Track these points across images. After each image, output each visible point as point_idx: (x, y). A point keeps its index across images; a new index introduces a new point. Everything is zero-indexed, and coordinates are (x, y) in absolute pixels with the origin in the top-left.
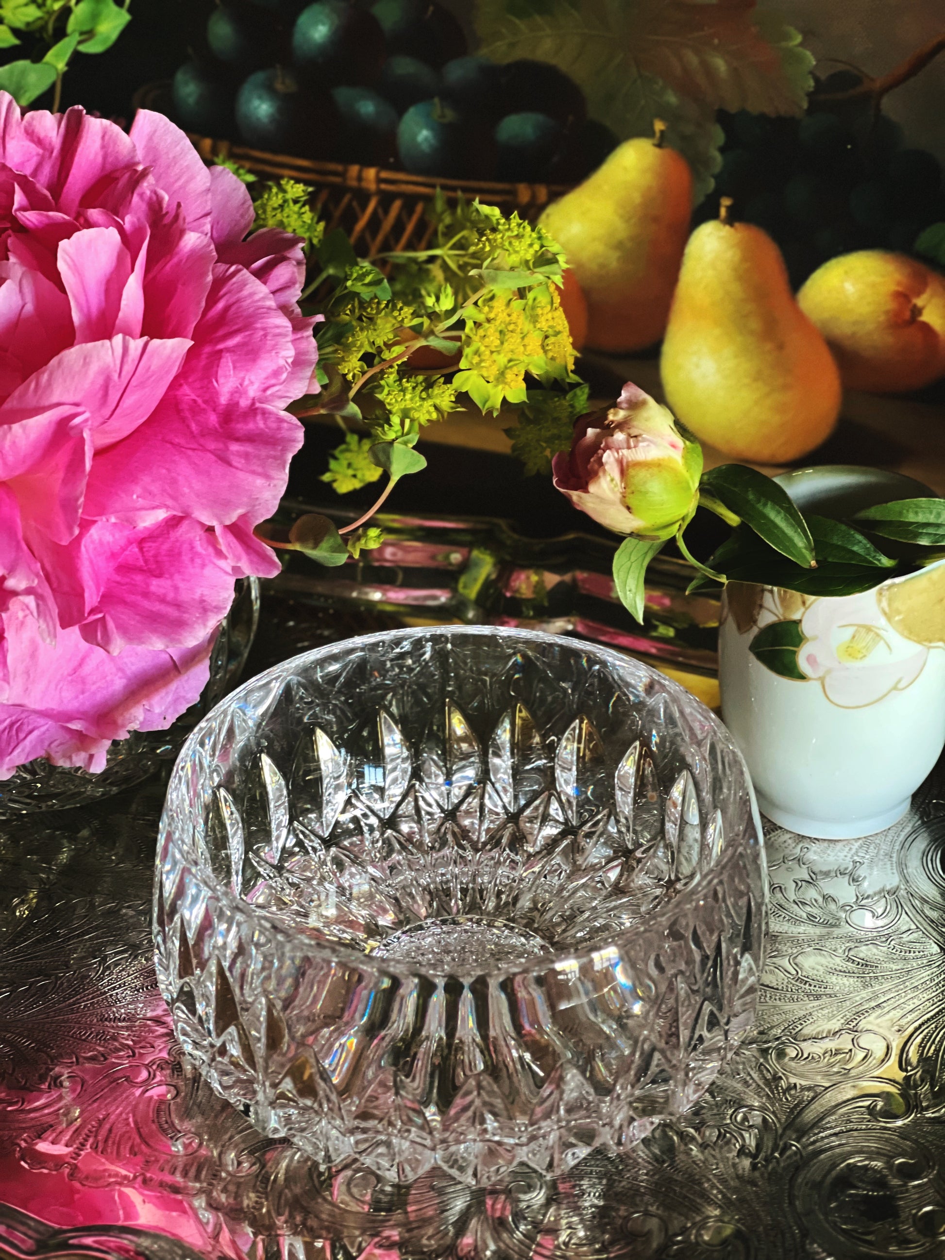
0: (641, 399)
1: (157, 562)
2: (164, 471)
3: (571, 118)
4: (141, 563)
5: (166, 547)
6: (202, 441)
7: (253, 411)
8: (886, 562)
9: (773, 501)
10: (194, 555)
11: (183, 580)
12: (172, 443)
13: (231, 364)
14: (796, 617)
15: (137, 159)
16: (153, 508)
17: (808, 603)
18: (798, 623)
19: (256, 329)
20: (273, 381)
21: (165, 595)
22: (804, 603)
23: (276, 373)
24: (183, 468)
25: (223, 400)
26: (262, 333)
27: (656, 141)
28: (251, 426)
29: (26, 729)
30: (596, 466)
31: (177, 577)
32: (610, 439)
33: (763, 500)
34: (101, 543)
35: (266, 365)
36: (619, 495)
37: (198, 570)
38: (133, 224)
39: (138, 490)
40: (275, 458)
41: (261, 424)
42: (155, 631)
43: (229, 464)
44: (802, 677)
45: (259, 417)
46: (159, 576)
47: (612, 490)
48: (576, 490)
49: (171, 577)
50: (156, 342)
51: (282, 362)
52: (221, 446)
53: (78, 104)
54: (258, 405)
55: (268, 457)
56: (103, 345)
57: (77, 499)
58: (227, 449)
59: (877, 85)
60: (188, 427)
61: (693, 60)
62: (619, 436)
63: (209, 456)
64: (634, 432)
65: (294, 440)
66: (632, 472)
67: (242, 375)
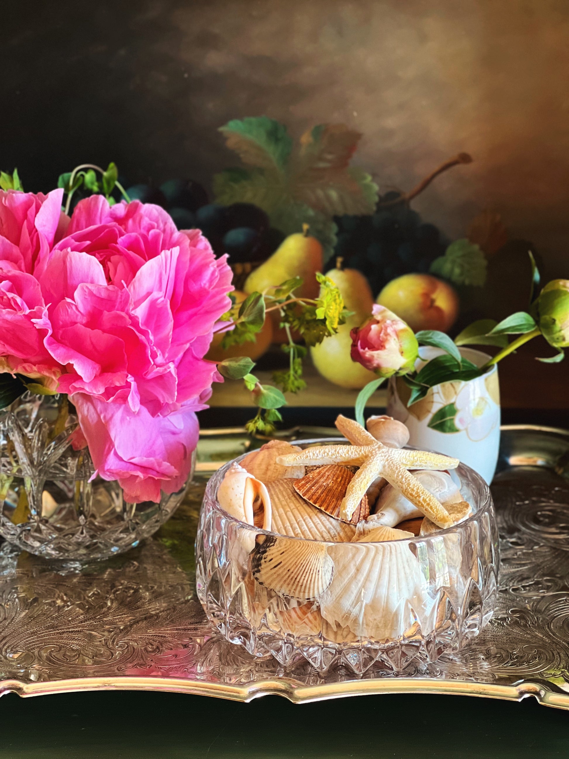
3: (262, 228)
14: (452, 401)
17: (458, 393)
18: (452, 404)
22: (456, 393)
27: (304, 234)
44: (457, 431)
59: (407, 195)
61: (320, 193)
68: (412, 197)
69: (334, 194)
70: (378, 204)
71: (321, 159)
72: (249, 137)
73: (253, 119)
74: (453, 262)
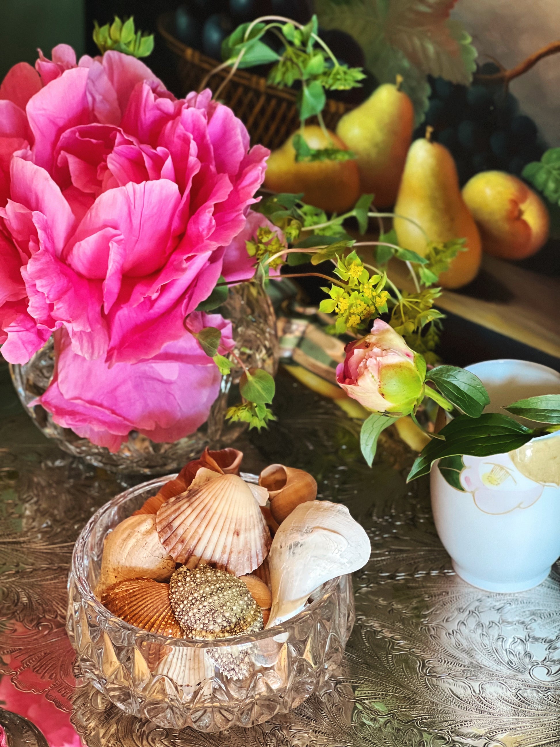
27: (397, 87)
59: (508, 72)
68: (512, 77)
69: (431, 48)
70: (474, 74)
74: (549, 173)
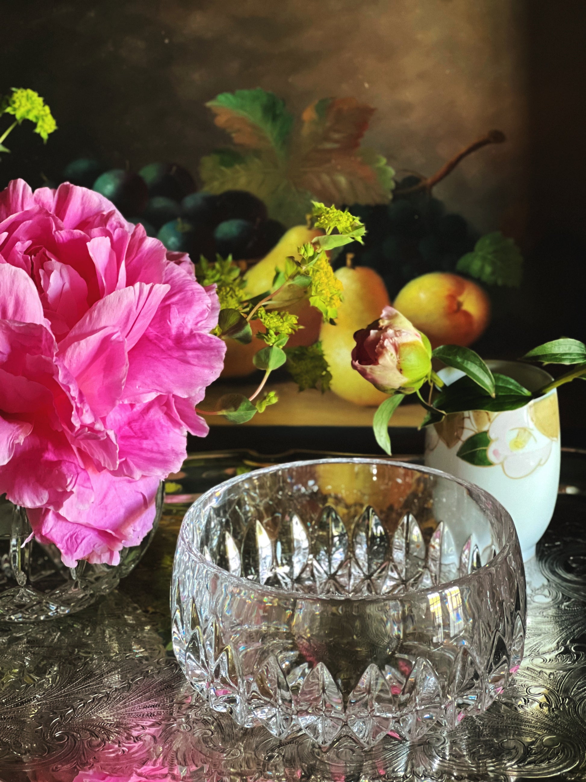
0: (394, 313)
1: (142, 432)
2: (151, 372)
3: (258, 220)
4: (133, 434)
5: (144, 424)
6: (170, 353)
7: (192, 335)
8: (526, 392)
9: (471, 362)
10: (162, 426)
11: (161, 440)
12: (152, 357)
13: (176, 311)
14: (485, 429)
15: (102, 209)
16: (149, 392)
17: (491, 420)
18: (486, 432)
19: (187, 291)
20: (200, 319)
21: (152, 448)
22: (489, 420)
23: (202, 314)
24: (161, 369)
25: (174, 331)
26: (190, 293)
27: (308, 226)
28: (194, 343)
29: (81, 537)
30: (381, 349)
31: (156, 438)
32: (386, 334)
33: (466, 362)
34: (115, 420)
35: (197, 308)
36: (396, 363)
37: (166, 435)
38: (118, 235)
39: (138, 383)
40: (215, 355)
41: (200, 341)
42: (155, 466)
43: (188, 363)
44: (490, 464)
45: (198, 338)
46: (146, 438)
47: (392, 361)
48: (370, 364)
49: (153, 438)
50: (157, 286)
51: (205, 307)
52: (181, 354)
53: (65, 181)
54: (195, 332)
55: (211, 356)
56: (129, 289)
57: (122, 379)
58: (186, 354)
59: (429, 181)
60: (159, 347)
61: (326, 178)
62: (390, 332)
63: (175, 360)
64: (397, 329)
65: (222, 347)
66: (402, 349)
67: (183, 316)
68: (434, 183)
69: (342, 180)
70: (393, 191)
71: (326, 139)
72: (242, 113)
73: (246, 92)
74: (484, 259)
